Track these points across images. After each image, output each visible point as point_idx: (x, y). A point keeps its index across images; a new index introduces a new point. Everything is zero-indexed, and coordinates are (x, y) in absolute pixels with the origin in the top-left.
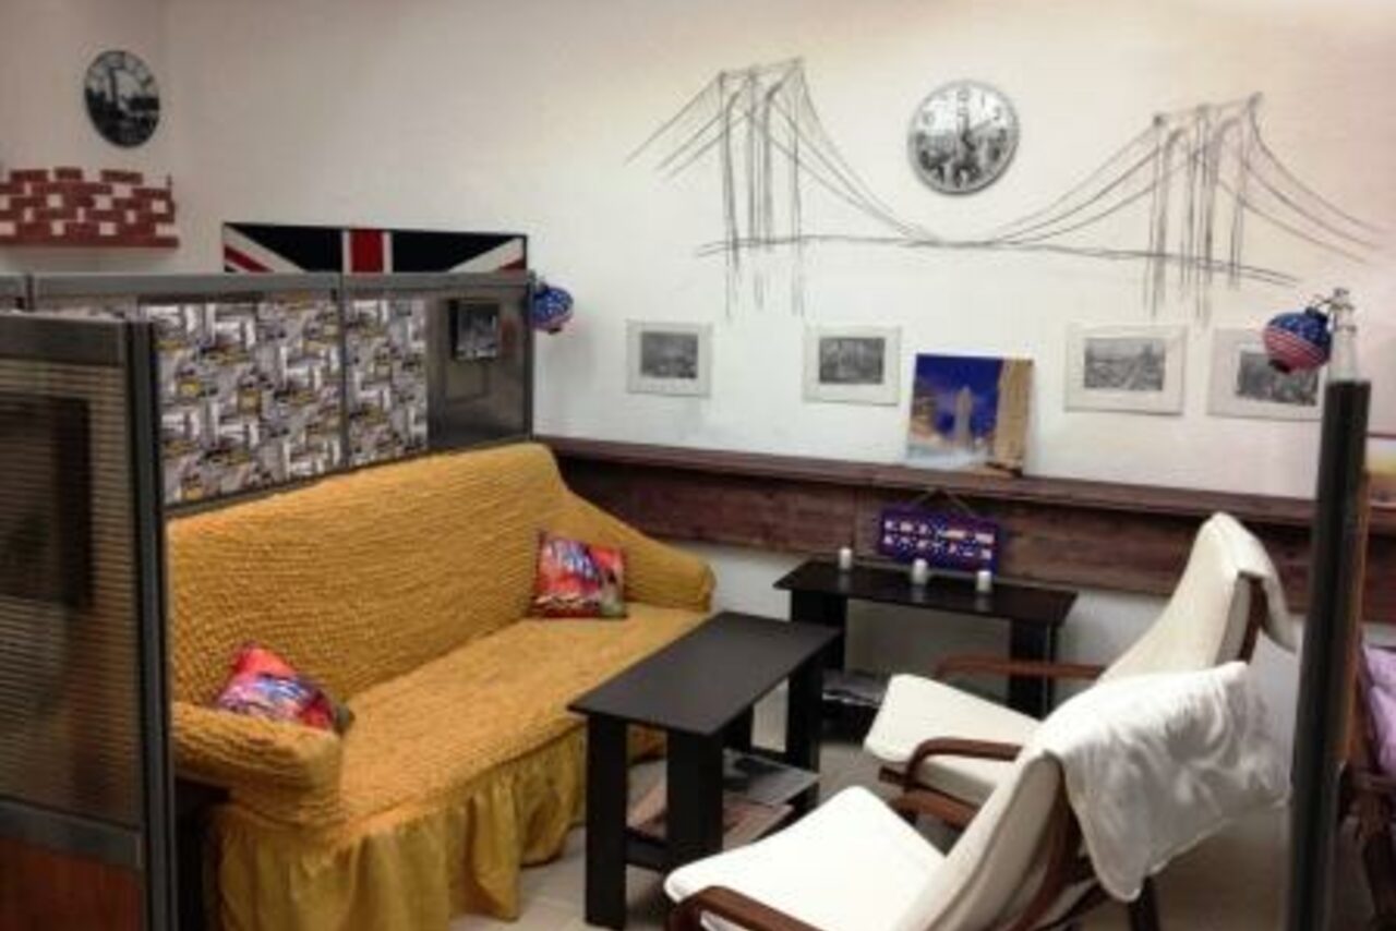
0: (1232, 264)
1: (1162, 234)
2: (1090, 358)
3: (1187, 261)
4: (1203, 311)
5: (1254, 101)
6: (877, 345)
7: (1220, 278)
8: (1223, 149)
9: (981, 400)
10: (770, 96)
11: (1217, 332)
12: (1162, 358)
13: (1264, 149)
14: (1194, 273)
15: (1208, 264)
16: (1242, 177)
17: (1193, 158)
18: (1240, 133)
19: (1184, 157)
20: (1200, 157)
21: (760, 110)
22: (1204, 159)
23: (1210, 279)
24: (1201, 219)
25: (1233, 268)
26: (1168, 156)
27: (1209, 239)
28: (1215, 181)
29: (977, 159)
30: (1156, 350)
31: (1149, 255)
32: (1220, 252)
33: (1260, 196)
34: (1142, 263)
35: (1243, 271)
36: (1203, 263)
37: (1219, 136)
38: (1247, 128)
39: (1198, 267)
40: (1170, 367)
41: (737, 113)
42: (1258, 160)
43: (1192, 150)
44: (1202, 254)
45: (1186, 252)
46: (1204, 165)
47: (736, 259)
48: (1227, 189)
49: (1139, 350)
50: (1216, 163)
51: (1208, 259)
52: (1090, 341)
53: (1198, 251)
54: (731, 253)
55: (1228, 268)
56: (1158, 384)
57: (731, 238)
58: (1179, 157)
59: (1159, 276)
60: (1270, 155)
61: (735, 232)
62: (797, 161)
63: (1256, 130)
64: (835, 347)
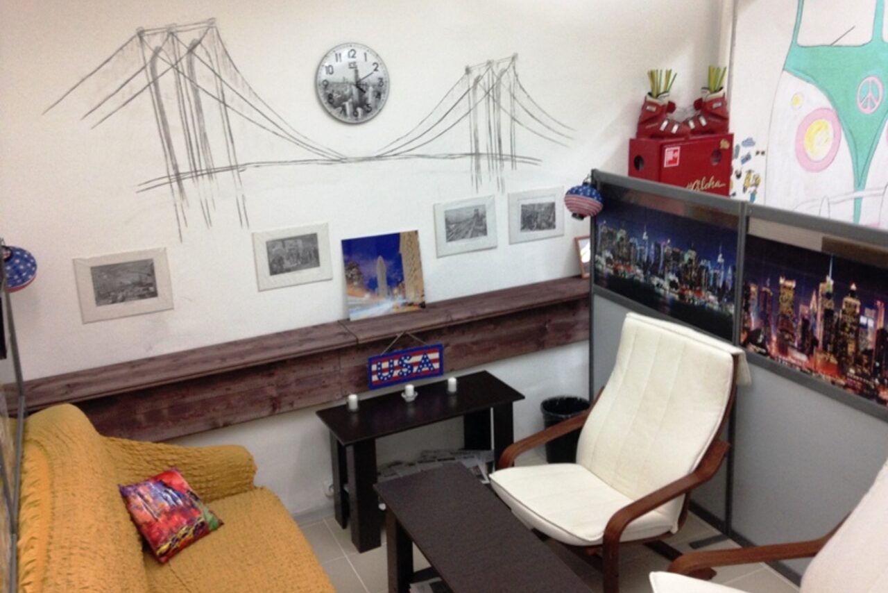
0: (512, 156)
1: (477, 141)
2: (448, 222)
3: (491, 156)
4: (501, 184)
5: (514, 58)
6: (312, 238)
7: (507, 164)
8: (502, 88)
9: (391, 263)
10: (191, 50)
11: (509, 195)
12: (484, 216)
13: (521, 87)
14: (494, 162)
15: (501, 157)
16: (512, 105)
17: (488, 93)
18: (509, 77)
19: (483, 93)
20: (491, 93)
21: (184, 62)
22: (492, 94)
23: (503, 166)
24: (495, 131)
25: (513, 157)
26: (474, 93)
27: (500, 141)
28: (499, 107)
29: (366, 99)
30: (481, 212)
31: (471, 154)
32: (506, 150)
33: (522, 115)
34: (468, 160)
35: (517, 159)
36: (498, 157)
37: (499, 79)
38: (512, 74)
39: (496, 160)
40: (489, 220)
41: (161, 66)
42: (518, 93)
43: (487, 89)
44: (498, 152)
45: (490, 152)
46: (493, 98)
47: (181, 190)
48: (505, 111)
49: (473, 213)
50: (499, 97)
51: (500, 154)
52: (446, 212)
53: (495, 150)
54: (175, 185)
55: (510, 157)
56: (485, 232)
57: (172, 172)
58: (480, 93)
59: (478, 167)
60: (524, 90)
61: (176, 167)
62: (226, 105)
63: (516, 75)
64: (279, 246)
